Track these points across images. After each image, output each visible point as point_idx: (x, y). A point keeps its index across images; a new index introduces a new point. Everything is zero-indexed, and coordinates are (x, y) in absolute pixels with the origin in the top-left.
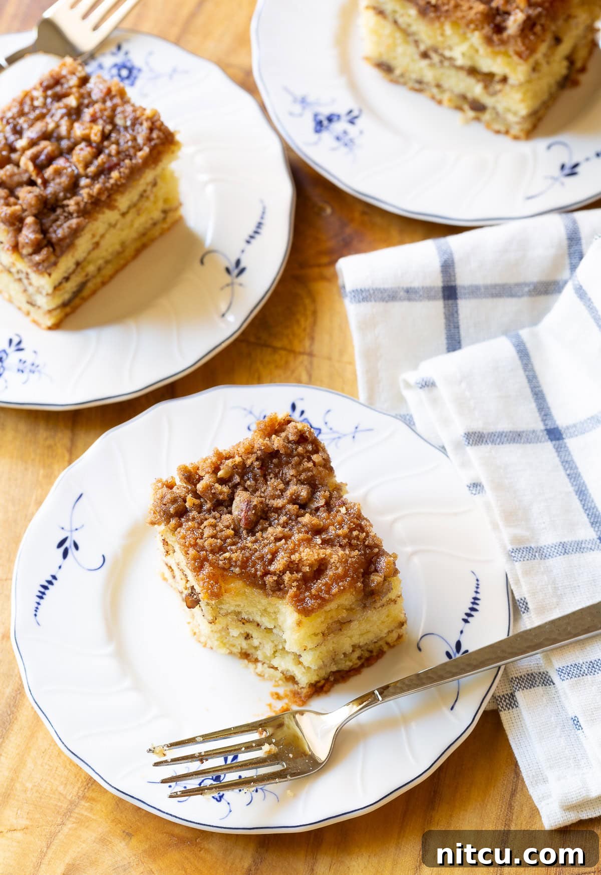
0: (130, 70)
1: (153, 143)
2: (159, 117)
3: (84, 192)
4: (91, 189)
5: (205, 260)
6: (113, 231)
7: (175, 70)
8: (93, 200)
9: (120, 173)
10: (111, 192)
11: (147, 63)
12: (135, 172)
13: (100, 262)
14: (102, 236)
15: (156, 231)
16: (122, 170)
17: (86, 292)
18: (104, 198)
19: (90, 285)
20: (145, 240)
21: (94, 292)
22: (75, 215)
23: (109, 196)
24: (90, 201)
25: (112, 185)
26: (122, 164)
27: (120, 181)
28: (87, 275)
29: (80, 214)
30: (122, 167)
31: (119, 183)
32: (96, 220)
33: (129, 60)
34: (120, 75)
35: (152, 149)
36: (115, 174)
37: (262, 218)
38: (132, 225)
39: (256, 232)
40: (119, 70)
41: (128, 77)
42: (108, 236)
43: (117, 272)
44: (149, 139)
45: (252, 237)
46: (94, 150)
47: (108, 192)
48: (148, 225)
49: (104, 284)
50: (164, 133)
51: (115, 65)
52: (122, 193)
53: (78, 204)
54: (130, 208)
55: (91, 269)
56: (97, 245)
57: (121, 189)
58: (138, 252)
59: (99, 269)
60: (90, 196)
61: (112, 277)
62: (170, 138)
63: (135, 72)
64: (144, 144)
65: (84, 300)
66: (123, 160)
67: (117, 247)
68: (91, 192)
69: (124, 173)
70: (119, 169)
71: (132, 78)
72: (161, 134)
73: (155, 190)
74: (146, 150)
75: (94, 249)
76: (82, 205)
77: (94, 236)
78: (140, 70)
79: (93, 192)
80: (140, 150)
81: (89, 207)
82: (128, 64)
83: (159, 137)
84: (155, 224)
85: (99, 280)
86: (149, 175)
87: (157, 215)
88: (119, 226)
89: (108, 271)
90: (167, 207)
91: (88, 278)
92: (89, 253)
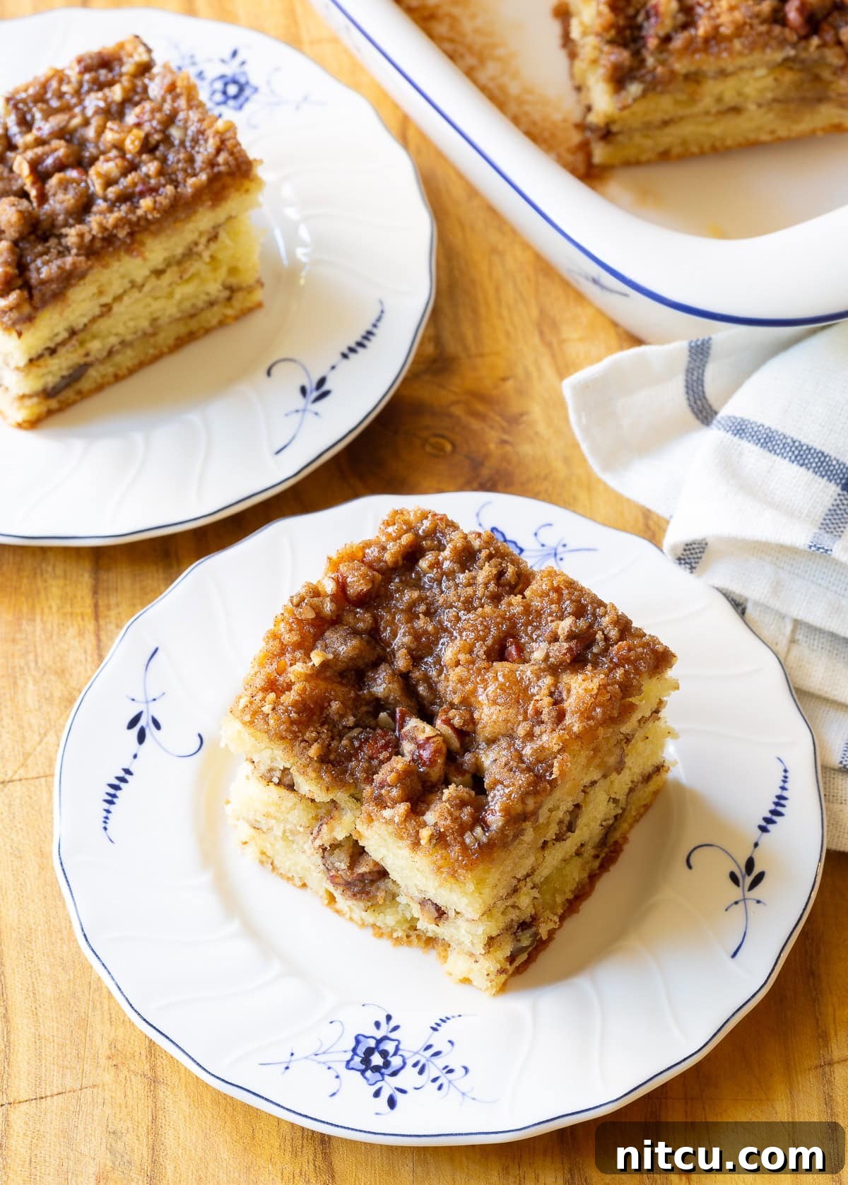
0: (241, 89)
1: (216, 170)
2: (235, 133)
3: (94, 221)
4: (105, 217)
5: (274, 371)
6: (135, 294)
7: (305, 98)
8: (106, 234)
9: (155, 202)
10: (136, 229)
11: (269, 83)
12: (179, 209)
13: (113, 340)
14: (118, 298)
15: (213, 317)
16: (158, 198)
17: (85, 384)
18: (122, 234)
19: (93, 373)
20: (193, 325)
21: (100, 388)
22: (74, 251)
23: (131, 234)
24: (100, 235)
25: (139, 219)
26: (162, 190)
27: (151, 213)
28: (87, 355)
29: (82, 252)
30: (160, 195)
31: (150, 217)
32: (106, 266)
33: (244, 73)
34: (224, 93)
35: (214, 179)
36: (146, 203)
37: (375, 326)
38: (170, 295)
39: (360, 345)
40: (226, 84)
41: (235, 97)
42: (126, 299)
43: (141, 365)
44: (212, 164)
45: (352, 350)
46: (126, 163)
47: (130, 228)
48: (200, 304)
49: (118, 378)
50: (236, 159)
51: (222, 77)
52: (155, 234)
53: (81, 236)
54: (169, 263)
55: (95, 346)
56: (107, 309)
57: (153, 228)
58: (181, 343)
59: (110, 353)
60: (103, 228)
61: (132, 372)
62: (244, 167)
63: (247, 92)
64: (202, 170)
65: (83, 395)
66: (164, 186)
67: (144, 324)
68: (104, 221)
69: (161, 204)
70: (154, 197)
71: (242, 99)
72: (231, 159)
73: (213, 246)
74: (203, 177)
75: (102, 315)
76: (88, 238)
77: (101, 293)
78: (256, 90)
79: (107, 222)
80: (195, 175)
81: (98, 244)
82: (242, 80)
83: (227, 163)
84: (212, 304)
85: (109, 369)
86: (204, 220)
87: (214, 288)
88: (146, 289)
89: (126, 359)
90: (233, 281)
91: (89, 359)
92: (94, 320)
